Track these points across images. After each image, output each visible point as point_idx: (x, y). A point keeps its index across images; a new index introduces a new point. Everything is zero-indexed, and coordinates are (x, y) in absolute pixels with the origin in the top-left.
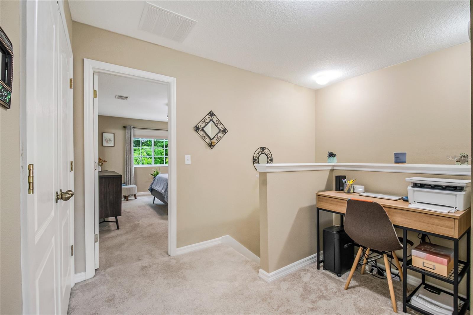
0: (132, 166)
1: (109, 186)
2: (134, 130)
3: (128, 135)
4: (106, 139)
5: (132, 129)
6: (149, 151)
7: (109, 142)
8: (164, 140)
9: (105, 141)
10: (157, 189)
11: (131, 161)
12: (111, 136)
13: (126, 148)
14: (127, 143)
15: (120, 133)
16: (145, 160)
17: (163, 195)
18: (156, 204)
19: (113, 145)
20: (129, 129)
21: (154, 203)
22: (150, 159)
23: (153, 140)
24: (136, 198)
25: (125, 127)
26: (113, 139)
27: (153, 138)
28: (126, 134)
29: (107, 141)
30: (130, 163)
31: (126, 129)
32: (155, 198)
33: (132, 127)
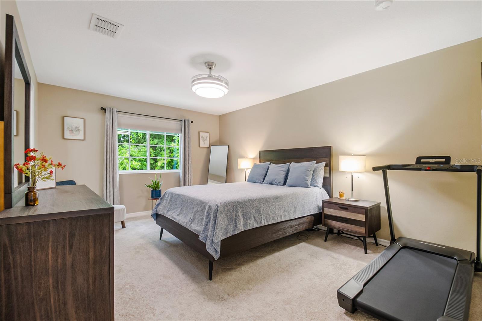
0: (116, 173)
1: (71, 247)
2: (119, 115)
3: (108, 123)
4: (70, 128)
5: (115, 113)
6: (133, 152)
7: (74, 132)
8: (165, 133)
9: (68, 131)
10: (173, 217)
11: (113, 165)
12: (79, 123)
13: (105, 142)
14: (107, 135)
15: (95, 118)
16: (127, 163)
17: (200, 238)
18: (166, 242)
19: (83, 139)
20: (110, 113)
21: (160, 239)
22: (134, 161)
23: (148, 133)
24: (124, 227)
25: (104, 110)
26: (82, 128)
27: (148, 130)
28: (105, 120)
29: (72, 130)
30: (113, 169)
31: (105, 112)
32: (164, 230)
33: (115, 110)
